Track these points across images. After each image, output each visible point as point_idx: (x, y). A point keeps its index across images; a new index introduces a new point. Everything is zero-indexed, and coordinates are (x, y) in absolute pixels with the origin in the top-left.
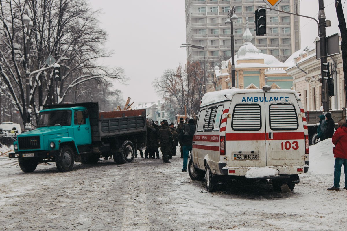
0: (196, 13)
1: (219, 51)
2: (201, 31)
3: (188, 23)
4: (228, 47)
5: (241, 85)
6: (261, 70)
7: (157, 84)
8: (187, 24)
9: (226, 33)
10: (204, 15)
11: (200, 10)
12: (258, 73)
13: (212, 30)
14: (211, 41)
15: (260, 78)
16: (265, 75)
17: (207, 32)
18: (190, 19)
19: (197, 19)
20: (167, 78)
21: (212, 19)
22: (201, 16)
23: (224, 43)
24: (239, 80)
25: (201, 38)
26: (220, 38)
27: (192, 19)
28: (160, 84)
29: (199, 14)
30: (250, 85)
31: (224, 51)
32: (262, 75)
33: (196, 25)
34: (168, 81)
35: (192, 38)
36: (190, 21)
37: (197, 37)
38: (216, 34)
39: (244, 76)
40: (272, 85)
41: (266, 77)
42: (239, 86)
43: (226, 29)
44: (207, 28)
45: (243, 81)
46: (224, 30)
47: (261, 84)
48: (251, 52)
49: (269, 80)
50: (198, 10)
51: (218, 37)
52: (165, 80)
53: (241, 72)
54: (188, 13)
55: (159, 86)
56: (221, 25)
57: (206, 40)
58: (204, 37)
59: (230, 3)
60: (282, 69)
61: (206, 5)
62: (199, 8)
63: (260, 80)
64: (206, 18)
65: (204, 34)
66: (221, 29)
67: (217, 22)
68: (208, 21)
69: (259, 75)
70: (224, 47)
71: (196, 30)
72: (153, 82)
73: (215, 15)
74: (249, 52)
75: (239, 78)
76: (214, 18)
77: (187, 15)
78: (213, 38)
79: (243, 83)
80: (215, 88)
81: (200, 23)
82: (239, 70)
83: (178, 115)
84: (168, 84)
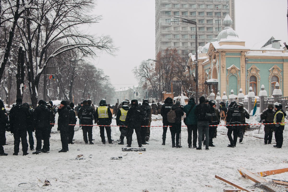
0: (164, 24)
1: (179, 50)
2: (167, 36)
3: (158, 31)
4: (186, 48)
5: (223, 66)
6: (242, 52)
7: (136, 71)
8: (156, 32)
9: (185, 37)
10: (169, 24)
11: (167, 21)
12: (239, 55)
13: (175, 35)
14: (174, 43)
15: (241, 59)
16: (246, 57)
17: (171, 37)
18: (159, 27)
19: (164, 27)
20: (144, 67)
21: (175, 28)
22: (167, 25)
23: (183, 45)
24: (221, 61)
25: (167, 40)
26: (181, 41)
27: (161, 27)
28: (138, 71)
29: (166, 23)
30: (232, 66)
31: (183, 50)
32: (243, 57)
33: (163, 31)
34: (144, 69)
35: (161, 41)
36: (159, 29)
37: (165, 39)
38: (178, 38)
39: (226, 57)
40: (252, 66)
41: (246, 59)
42: (221, 66)
43: (185, 35)
44: (171, 33)
45: (225, 62)
46: (183, 35)
47: (242, 65)
48: (232, 35)
49: (250, 62)
50: (165, 21)
51: (179, 40)
52: (142, 68)
53: (224, 53)
54: (158, 24)
55: (137, 73)
56: (181, 32)
57: (171, 42)
58: (169, 40)
59: (188, 17)
60: (261, 52)
61: (171, 18)
62: (166, 20)
63: (241, 61)
64: (171, 27)
65: (169, 38)
66: (181, 34)
67: (179, 30)
68: (172, 29)
69: (240, 56)
70: (183, 47)
71: (164, 35)
72: (133, 70)
73: (177, 24)
74: (230, 35)
75: (221, 59)
76: (176, 27)
77: (157, 26)
78: (175, 41)
79: (225, 64)
80: (188, 71)
81: (167, 30)
82: (222, 52)
83: (165, 92)
84: (144, 71)
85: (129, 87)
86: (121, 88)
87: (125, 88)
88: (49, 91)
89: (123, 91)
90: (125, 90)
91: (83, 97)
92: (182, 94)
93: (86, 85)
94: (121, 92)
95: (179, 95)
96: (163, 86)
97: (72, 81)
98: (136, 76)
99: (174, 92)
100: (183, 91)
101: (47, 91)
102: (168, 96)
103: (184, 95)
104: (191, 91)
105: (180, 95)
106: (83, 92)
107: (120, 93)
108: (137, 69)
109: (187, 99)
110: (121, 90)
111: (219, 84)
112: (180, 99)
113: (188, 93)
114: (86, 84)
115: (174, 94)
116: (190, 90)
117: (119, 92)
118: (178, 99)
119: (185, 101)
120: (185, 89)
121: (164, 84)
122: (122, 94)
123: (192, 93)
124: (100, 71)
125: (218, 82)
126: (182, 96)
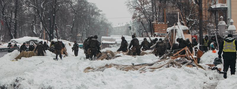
28: (131, 3)
34: (138, 1)
55: (131, 5)
83: (155, 22)
84: (138, 3)
85: (126, 23)
86: (119, 24)
87: (123, 23)
88: (36, 27)
89: (121, 27)
90: (123, 26)
91: (71, 33)
92: (179, 23)
93: (75, 20)
94: (119, 27)
95: (175, 24)
96: (157, 17)
97: (54, 15)
98: (129, 9)
99: (168, 22)
100: (180, 18)
101: (34, 27)
102: (160, 27)
103: (183, 24)
104: (192, 19)
105: (177, 25)
106: (72, 27)
107: (118, 29)
108: (130, 1)
109: (187, 30)
110: (119, 26)
111: (229, 9)
112: (176, 30)
113: (187, 22)
114: (75, 18)
115: (168, 24)
116: (190, 18)
117: (117, 27)
118: (173, 30)
119: (183, 33)
120: (183, 17)
121: (157, 15)
122: (120, 29)
123: (193, 21)
124: (93, 5)
125: (227, 8)
126: (179, 25)
